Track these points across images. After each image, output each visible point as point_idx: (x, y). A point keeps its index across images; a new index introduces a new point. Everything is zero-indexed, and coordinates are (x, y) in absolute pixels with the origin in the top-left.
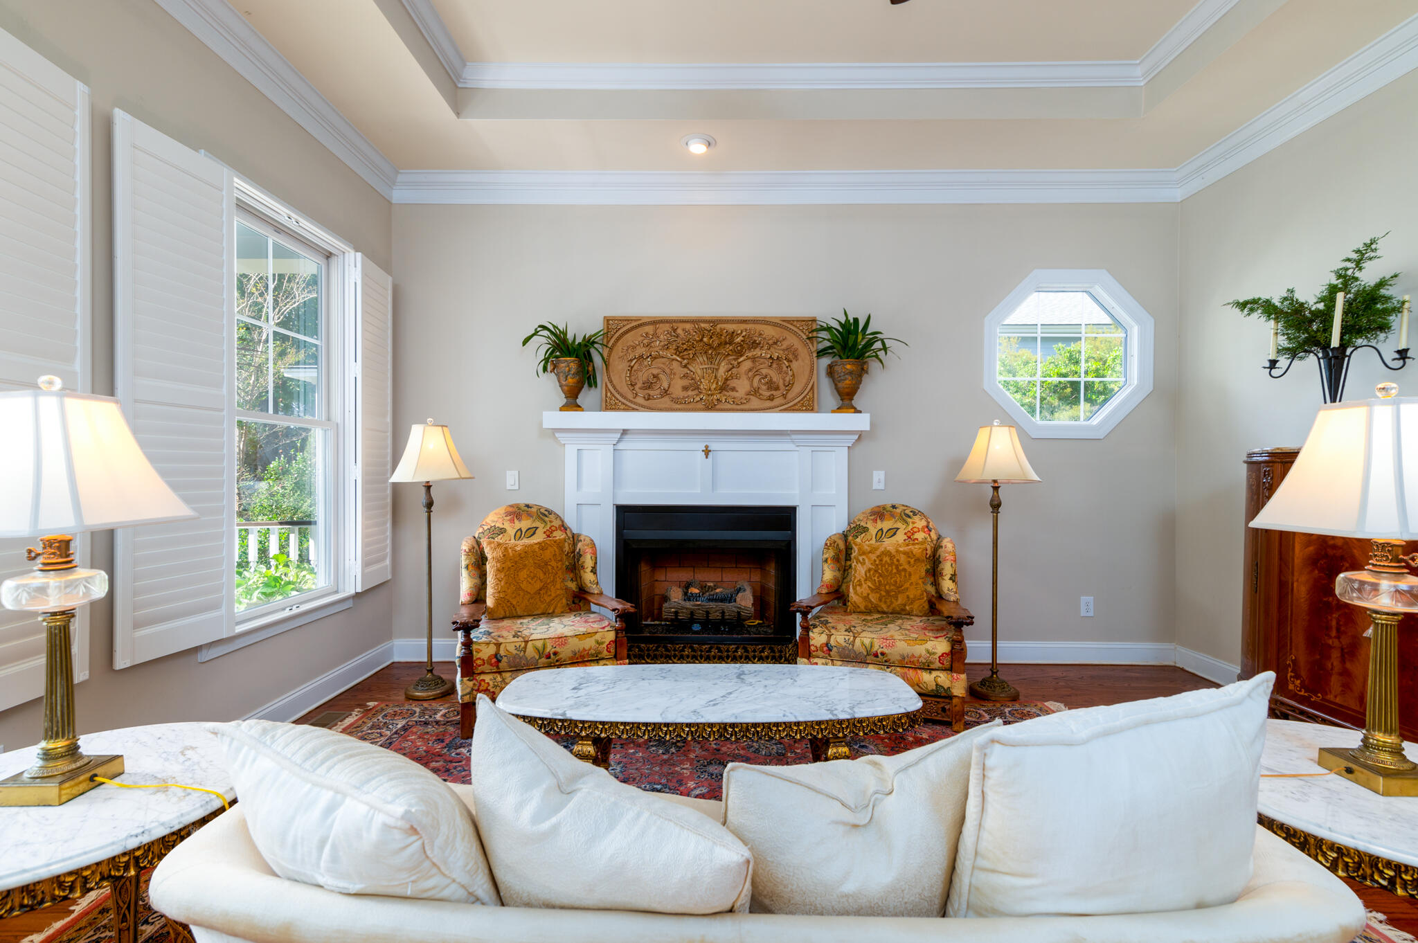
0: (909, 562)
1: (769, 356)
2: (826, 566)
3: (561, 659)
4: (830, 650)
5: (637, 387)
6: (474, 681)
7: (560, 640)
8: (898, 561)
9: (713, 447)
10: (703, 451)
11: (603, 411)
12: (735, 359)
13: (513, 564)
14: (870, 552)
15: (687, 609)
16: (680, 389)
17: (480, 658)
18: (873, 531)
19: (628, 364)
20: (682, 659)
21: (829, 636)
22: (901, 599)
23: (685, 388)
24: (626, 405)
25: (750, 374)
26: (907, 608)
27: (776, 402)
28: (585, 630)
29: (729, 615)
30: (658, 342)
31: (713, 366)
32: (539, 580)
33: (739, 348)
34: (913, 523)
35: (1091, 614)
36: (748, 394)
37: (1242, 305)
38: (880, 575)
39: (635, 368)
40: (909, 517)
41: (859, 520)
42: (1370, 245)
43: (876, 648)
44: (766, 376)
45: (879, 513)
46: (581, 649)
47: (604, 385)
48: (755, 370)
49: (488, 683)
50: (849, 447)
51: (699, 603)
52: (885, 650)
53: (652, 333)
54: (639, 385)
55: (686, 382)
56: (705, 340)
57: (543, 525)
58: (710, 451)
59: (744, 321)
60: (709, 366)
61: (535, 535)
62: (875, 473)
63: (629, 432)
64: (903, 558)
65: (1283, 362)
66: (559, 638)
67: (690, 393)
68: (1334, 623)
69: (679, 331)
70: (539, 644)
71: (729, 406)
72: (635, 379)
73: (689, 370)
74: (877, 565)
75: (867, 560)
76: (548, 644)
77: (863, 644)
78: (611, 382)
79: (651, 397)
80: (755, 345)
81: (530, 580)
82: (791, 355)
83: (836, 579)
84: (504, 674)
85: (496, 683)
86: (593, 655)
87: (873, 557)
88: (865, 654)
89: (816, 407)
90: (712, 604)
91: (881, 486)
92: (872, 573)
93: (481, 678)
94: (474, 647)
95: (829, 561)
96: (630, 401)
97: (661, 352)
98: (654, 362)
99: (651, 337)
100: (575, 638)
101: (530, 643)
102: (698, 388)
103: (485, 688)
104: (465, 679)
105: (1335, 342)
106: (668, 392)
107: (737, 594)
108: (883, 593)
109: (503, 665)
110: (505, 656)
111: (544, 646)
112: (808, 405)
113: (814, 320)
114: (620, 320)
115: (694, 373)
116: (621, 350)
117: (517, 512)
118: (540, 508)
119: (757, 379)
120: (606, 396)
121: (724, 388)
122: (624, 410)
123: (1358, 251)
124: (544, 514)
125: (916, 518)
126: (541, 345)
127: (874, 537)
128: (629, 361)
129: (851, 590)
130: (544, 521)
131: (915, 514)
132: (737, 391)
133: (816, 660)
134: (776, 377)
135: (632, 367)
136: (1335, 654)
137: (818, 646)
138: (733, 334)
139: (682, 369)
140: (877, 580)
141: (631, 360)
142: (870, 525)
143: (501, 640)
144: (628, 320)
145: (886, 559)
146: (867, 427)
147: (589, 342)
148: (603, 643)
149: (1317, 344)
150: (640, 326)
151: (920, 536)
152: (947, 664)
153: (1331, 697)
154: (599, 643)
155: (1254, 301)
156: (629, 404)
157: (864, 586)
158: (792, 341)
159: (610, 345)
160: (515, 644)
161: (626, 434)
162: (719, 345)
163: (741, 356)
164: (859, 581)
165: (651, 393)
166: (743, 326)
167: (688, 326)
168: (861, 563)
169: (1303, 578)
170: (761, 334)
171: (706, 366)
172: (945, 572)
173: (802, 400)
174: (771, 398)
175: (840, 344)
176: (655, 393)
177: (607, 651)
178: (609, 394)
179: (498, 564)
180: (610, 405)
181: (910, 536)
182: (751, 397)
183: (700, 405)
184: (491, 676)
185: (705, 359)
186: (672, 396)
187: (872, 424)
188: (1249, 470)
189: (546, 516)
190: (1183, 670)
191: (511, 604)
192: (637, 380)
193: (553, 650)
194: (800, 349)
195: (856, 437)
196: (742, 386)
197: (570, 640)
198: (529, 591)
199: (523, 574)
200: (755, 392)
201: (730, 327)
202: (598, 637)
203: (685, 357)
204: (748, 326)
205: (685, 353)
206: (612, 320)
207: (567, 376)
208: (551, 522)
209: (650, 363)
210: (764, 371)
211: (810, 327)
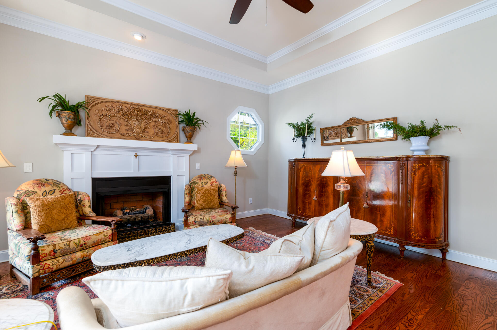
0: (214, 192)
1: (161, 121)
2: (186, 196)
3: (88, 245)
4: (196, 223)
5: (104, 128)
6: (41, 265)
7: (87, 238)
8: (211, 192)
9: (139, 154)
10: (134, 155)
11: (86, 137)
12: (148, 121)
13: (48, 208)
14: (202, 190)
15: (126, 218)
16: (124, 130)
17: (44, 254)
18: (200, 183)
19: (99, 117)
20: (152, 234)
21: (195, 218)
22: (212, 204)
23: (127, 130)
24: (99, 135)
25: (154, 127)
26: (214, 206)
27: (164, 138)
28: (97, 231)
29: (144, 218)
30: (114, 110)
31: (139, 123)
32: (63, 214)
33: (150, 117)
34: (212, 180)
35: (252, 203)
36: (154, 134)
37: (289, 124)
38: (206, 197)
39: (102, 119)
40: (210, 178)
41: (194, 180)
42: (312, 115)
43: (210, 220)
44: (160, 129)
45: (201, 177)
46: (97, 239)
47: (86, 126)
48: (156, 126)
49: (49, 265)
50: (189, 155)
51: (131, 215)
52: (213, 220)
53: (110, 106)
54: (105, 126)
55: (127, 128)
56: (136, 112)
57: (58, 188)
58: (138, 155)
59: (152, 107)
60: (137, 122)
61: (54, 193)
62: (197, 164)
63: (100, 146)
64: (212, 191)
65: (296, 139)
66: (86, 237)
67: (129, 132)
68: (307, 197)
69: (123, 107)
70: (77, 241)
71: (145, 139)
72: (103, 124)
73: (128, 123)
74: (204, 194)
75: (201, 193)
76: (81, 240)
77: (206, 219)
78: (90, 124)
79: (111, 133)
80: (156, 117)
81: (59, 214)
82: (170, 122)
83: (189, 199)
84: (57, 259)
85: (54, 264)
86: (102, 241)
87: (203, 191)
88: (207, 222)
89: (179, 141)
90: (137, 215)
91: (199, 169)
92: (203, 196)
93: (45, 263)
94: (40, 249)
95: (187, 194)
96: (100, 133)
97: (115, 114)
98: (112, 118)
99: (110, 107)
100: (94, 236)
101: (72, 242)
102: (132, 131)
103: (47, 267)
104: (35, 265)
105: (306, 135)
106: (119, 131)
107: (146, 210)
108: (207, 203)
109: (58, 254)
110: (59, 250)
111: (79, 242)
112: (177, 140)
113: (177, 111)
114: (94, 98)
115: (131, 125)
116: (95, 111)
117: (41, 183)
118: (54, 181)
119: (157, 130)
120: (88, 130)
121: (143, 132)
122: (97, 137)
123: (310, 116)
124: (57, 184)
125: (212, 178)
126: (50, 103)
127: (200, 185)
128: (99, 116)
129: (196, 203)
130: (58, 187)
131: (212, 177)
132: (149, 133)
133: (190, 227)
134: (164, 130)
135: (101, 119)
136: (307, 204)
137: (191, 222)
138: (147, 112)
139: (125, 122)
140: (205, 199)
141: (100, 116)
142: (198, 181)
143: (55, 243)
144: (99, 99)
145: (207, 192)
146: (196, 149)
147: (79, 106)
148: (107, 235)
149: (302, 135)
150: (104, 102)
151: (214, 184)
152: (231, 221)
153: (306, 214)
154: (105, 236)
155: (291, 124)
156: (100, 135)
157: (201, 201)
158: (169, 117)
159: (89, 108)
160: (64, 243)
161: (99, 147)
162: (142, 115)
163: (151, 120)
164: (199, 199)
165: (111, 131)
166: (151, 109)
167: (127, 106)
168: (199, 194)
169: (301, 188)
170: (158, 113)
171: (136, 122)
172: (223, 194)
173: (173, 138)
174: (162, 137)
175: (188, 120)
176: (113, 131)
177: (109, 238)
178: (89, 130)
179: (39, 209)
180: (89, 135)
181: (211, 184)
182: (155, 136)
183: (133, 137)
184: (50, 261)
185: (136, 120)
186: (121, 133)
187: (198, 148)
188: (289, 163)
189: (58, 184)
190: (270, 214)
191: (49, 226)
192: (103, 125)
193: (84, 242)
194: (172, 120)
195: (192, 152)
196: (151, 131)
197: (92, 237)
198: (59, 219)
199: (55, 212)
200: (156, 134)
201: (146, 109)
202: (105, 233)
203: (126, 118)
204: (153, 109)
205: (127, 116)
206: (90, 97)
207: (67, 120)
208: (62, 187)
209: (110, 118)
210: (160, 127)
211: (177, 113)
